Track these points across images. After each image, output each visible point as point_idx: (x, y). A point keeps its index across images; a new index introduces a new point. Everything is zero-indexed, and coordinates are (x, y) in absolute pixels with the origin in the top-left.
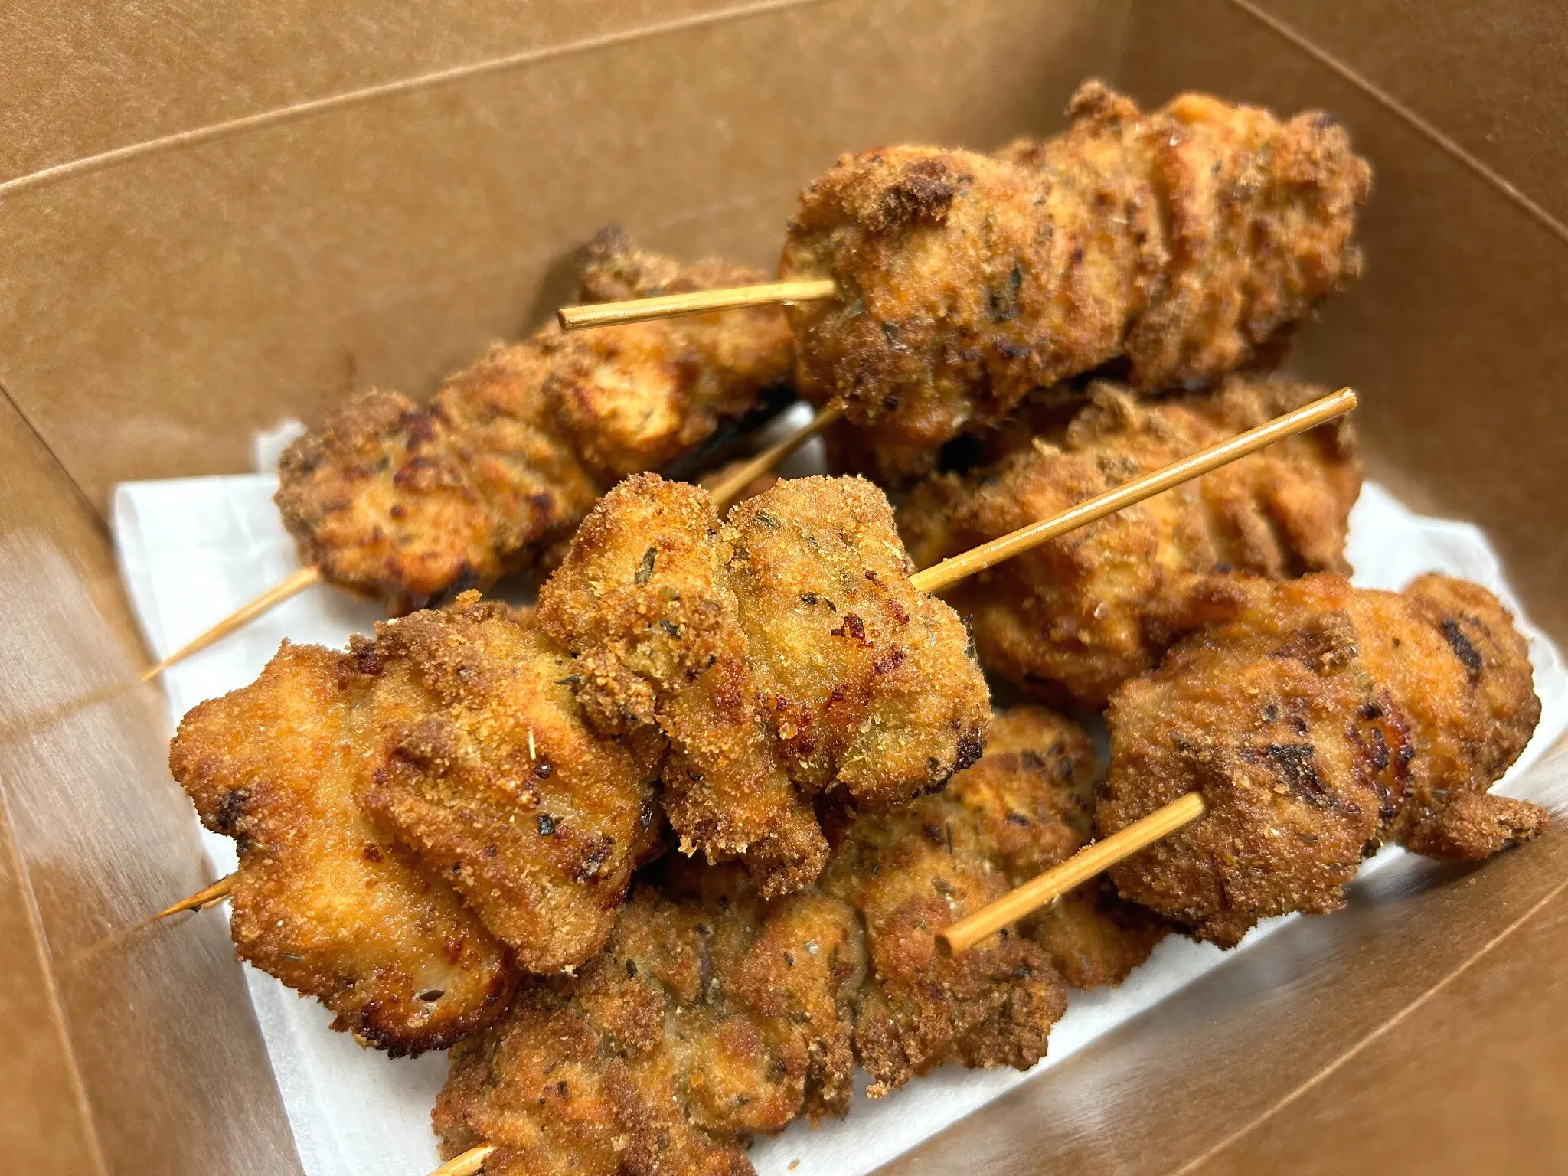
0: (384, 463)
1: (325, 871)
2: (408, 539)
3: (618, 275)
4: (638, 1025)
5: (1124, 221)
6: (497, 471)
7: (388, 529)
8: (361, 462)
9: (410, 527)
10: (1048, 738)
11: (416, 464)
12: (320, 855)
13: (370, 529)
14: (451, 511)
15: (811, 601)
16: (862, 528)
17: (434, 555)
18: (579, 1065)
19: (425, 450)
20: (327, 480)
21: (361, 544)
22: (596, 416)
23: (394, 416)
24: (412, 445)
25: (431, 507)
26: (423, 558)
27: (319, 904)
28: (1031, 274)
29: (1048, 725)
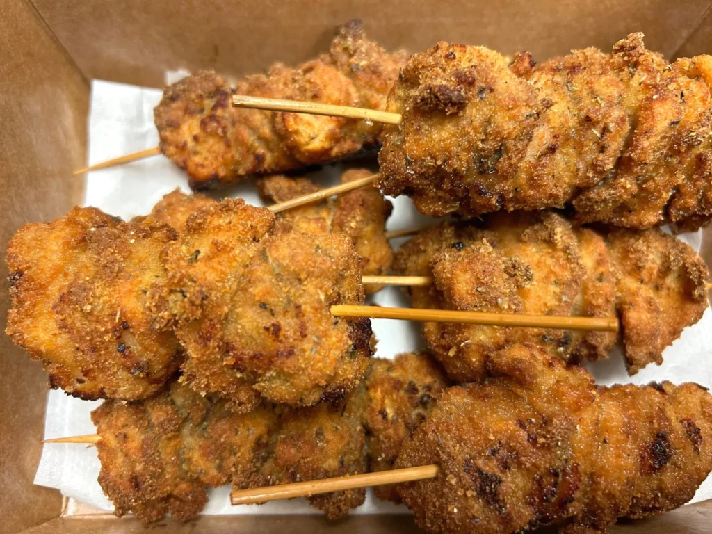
0: (202, 110)
1: (42, 321)
2: (196, 153)
3: (346, 49)
4: (162, 427)
5: (599, 135)
6: (242, 136)
7: (191, 144)
8: (192, 107)
9: (199, 148)
10: (428, 380)
11: (212, 117)
12: (41, 314)
13: (183, 141)
14: (219, 147)
15: (264, 306)
16: (309, 280)
17: (203, 166)
18: (137, 429)
19: (219, 112)
20: (176, 109)
21: (177, 147)
22: (287, 130)
23: (213, 89)
24: (215, 108)
25: (211, 141)
26: (197, 165)
27: (34, 334)
28: (508, 155)
29: (432, 375)
